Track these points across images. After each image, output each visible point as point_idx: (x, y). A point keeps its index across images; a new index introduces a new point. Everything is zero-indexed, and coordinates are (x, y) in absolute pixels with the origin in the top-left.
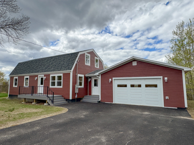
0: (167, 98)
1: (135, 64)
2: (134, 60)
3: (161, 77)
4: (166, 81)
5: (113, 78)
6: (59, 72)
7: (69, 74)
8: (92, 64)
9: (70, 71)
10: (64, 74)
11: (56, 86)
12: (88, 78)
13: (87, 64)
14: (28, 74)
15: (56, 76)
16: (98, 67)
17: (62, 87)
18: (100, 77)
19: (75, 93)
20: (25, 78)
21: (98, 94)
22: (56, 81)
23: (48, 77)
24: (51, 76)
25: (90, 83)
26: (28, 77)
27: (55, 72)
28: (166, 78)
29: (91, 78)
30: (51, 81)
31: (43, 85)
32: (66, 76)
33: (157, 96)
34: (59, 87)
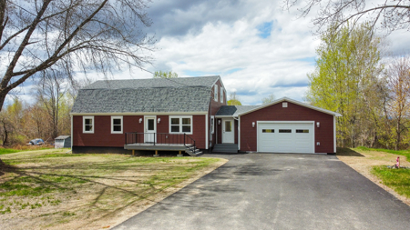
0: (318, 143)
1: (285, 105)
2: (285, 101)
3: (313, 122)
4: (319, 126)
5: (258, 122)
6: (186, 113)
7: (204, 116)
8: (219, 99)
9: (206, 113)
10: (194, 116)
11: (181, 132)
12: (216, 120)
13: (216, 100)
14: (120, 113)
15: (181, 118)
16: (222, 102)
17: (191, 133)
18: (239, 120)
19: (209, 141)
20: (112, 118)
21: (232, 141)
22: (181, 125)
23: (164, 118)
24: (170, 117)
25: (218, 128)
26: (121, 118)
27: (179, 112)
28: (318, 124)
29: (220, 119)
30: (170, 125)
31: (155, 131)
32: (199, 119)
33: (308, 141)
34: (187, 133)
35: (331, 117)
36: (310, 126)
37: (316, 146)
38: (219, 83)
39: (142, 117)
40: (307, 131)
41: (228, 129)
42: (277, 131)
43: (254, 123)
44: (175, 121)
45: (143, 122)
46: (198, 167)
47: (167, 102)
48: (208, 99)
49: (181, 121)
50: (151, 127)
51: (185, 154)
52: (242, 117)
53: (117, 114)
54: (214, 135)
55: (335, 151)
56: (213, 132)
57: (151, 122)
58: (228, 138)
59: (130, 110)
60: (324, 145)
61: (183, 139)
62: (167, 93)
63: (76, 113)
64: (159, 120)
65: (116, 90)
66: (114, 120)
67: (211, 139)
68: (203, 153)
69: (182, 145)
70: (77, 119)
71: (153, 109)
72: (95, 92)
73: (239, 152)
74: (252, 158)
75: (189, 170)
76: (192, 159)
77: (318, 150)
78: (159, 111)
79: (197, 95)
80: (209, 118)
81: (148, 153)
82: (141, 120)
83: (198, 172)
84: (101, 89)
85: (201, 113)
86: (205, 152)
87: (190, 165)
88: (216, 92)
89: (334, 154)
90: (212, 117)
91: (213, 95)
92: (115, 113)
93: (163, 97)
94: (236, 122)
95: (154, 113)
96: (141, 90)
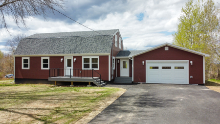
0: (191, 77)
1: (167, 49)
2: (167, 46)
3: (188, 61)
4: (192, 64)
5: (146, 61)
6: (94, 54)
7: (107, 57)
8: (118, 46)
9: (109, 54)
10: (101, 57)
11: (91, 68)
12: (117, 60)
13: (116, 46)
14: (47, 55)
15: (91, 58)
16: (120, 48)
17: (98, 69)
18: (133, 60)
19: (111, 75)
20: (42, 58)
21: (128, 75)
22: (91, 63)
23: (79, 58)
24: (83, 58)
25: (118, 66)
26: (48, 58)
27: (89, 54)
28: (191, 62)
29: (119, 59)
30: (83, 63)
31: (72, 68)
32: (104, 59)
33: (183, 75)
34: (95, 69)
35: (201, 57)
36: (186, 64)
37: (190, 79)
38: (118, 34)
39: (63, 57)
40: (183, 68)
41: (124, 67)
42: (160, 68)
43: (143, 62)
44: (87, 60)
45: (63, 61)
46: (102, 97)
47: (81, 47)
48: (111, 44)
49: (91, 60)
50: (69, 65)
51: (93, 85)
52: (135, 58)
53: (45, 55)
54: (115, 71)
55: (204, 83)
56: (114, 68)
57: (69, 61)
58: (125, 73)
59: (54, 53)
60: (196, 78)
61: (92, 73)
62: (81, 40)
63: (17, 55)
64: (75, 59)
65: (46, 39)
66: (44, 60)
67: (113, 74)
68: (107, 84)
69: (91, 78)
70: (18, 59)
71: (70, 51)
72: (31, 41)
73: (133, 83)
74: (144, 88)
75: (93, 101)
76: (98, 89)
77: (191, 81)
78: (75, 53)
79: (103, 41)
80: (111, 58)
81: (66, 84)
82: (62, 59)
83: (101, 103)
84: (35, 38)
85: (106, 54)
86: (108, 83)
87: (96, 94)
88: (116, 40)
89: (203, 85)
90: (114, 58)
91: (114, 41)
92: (44, 55)
93: (78, 43)
94: (131, 61)
95: (71, 54)
96: (63, 39)
